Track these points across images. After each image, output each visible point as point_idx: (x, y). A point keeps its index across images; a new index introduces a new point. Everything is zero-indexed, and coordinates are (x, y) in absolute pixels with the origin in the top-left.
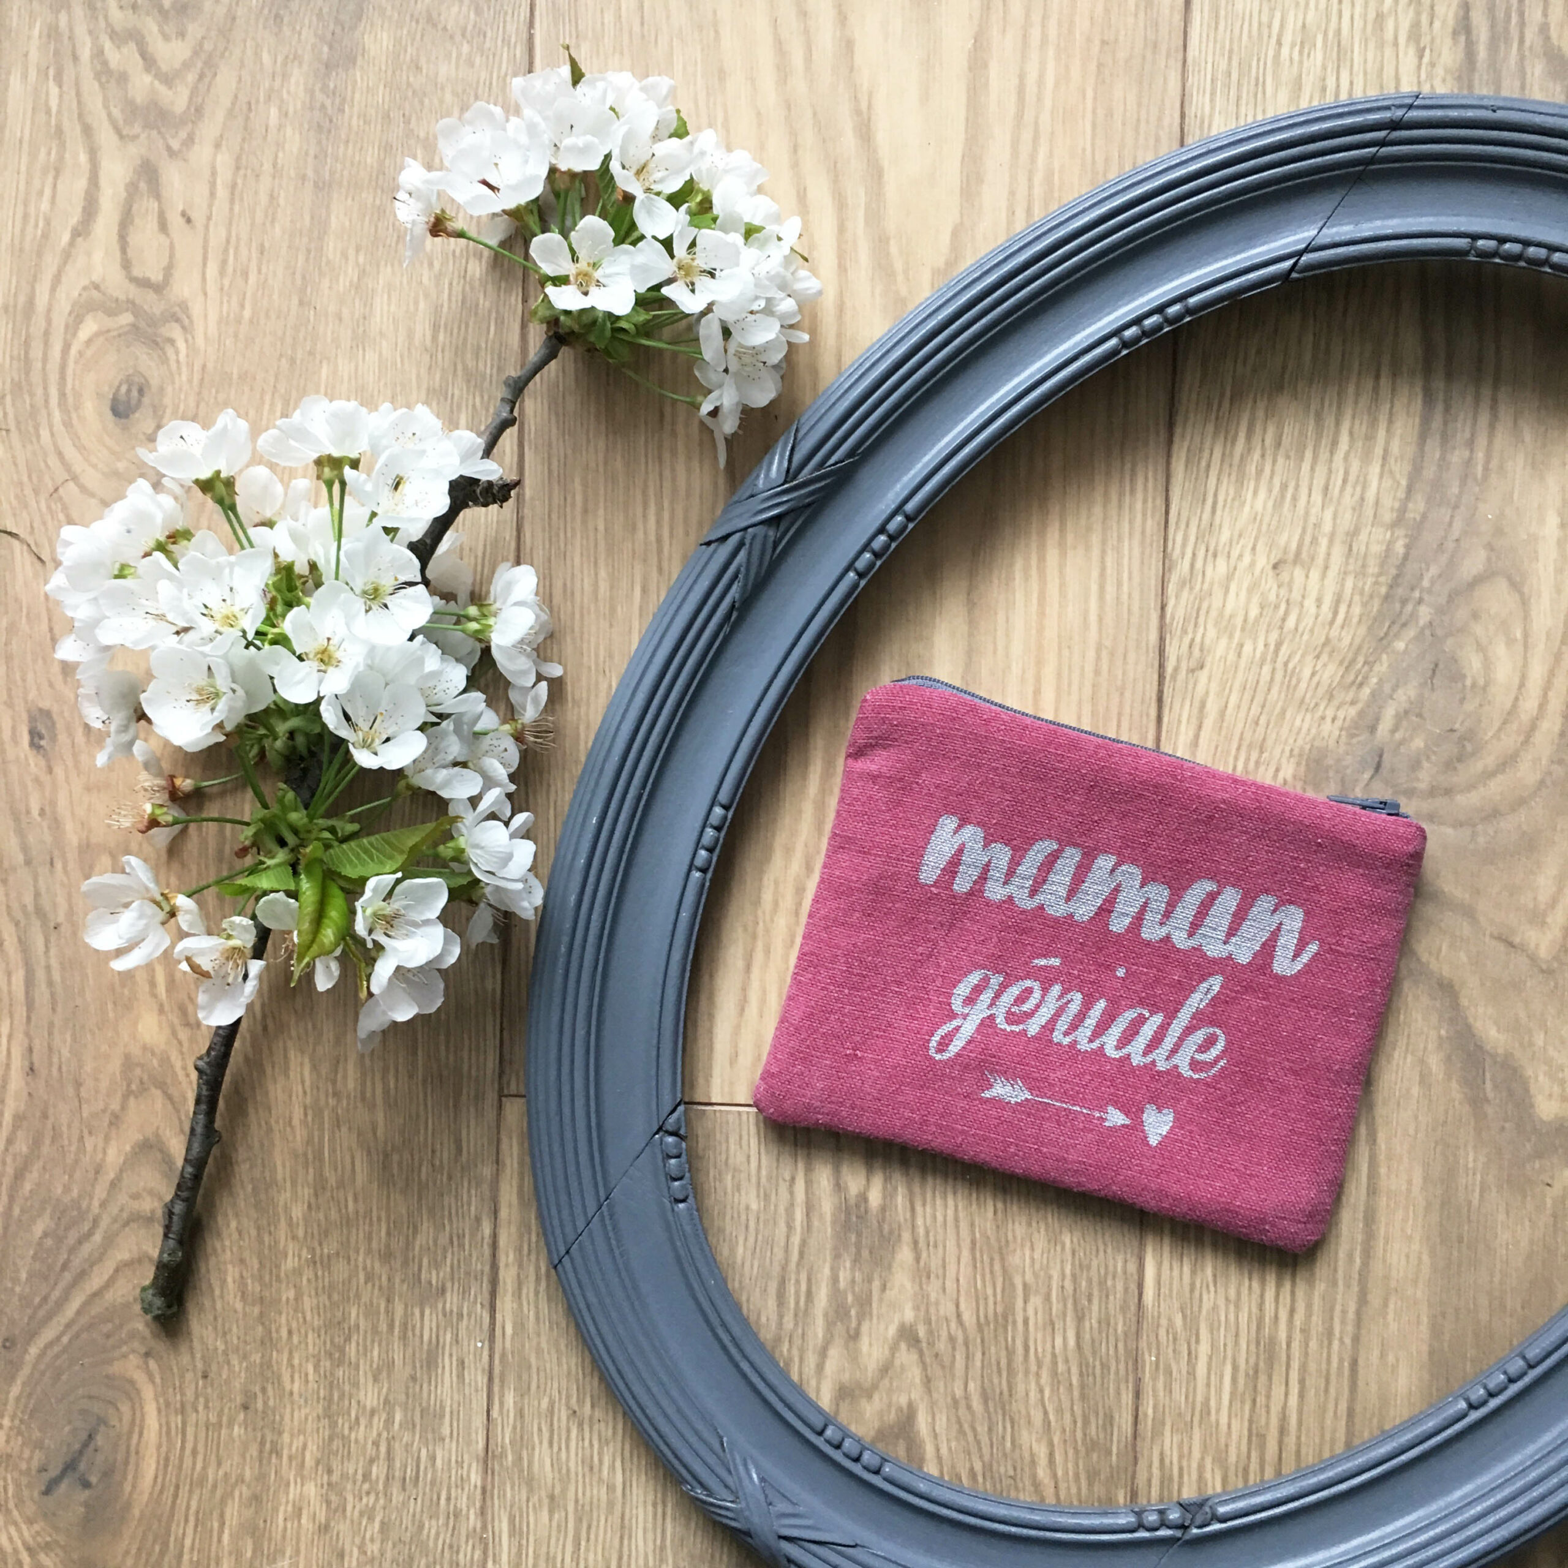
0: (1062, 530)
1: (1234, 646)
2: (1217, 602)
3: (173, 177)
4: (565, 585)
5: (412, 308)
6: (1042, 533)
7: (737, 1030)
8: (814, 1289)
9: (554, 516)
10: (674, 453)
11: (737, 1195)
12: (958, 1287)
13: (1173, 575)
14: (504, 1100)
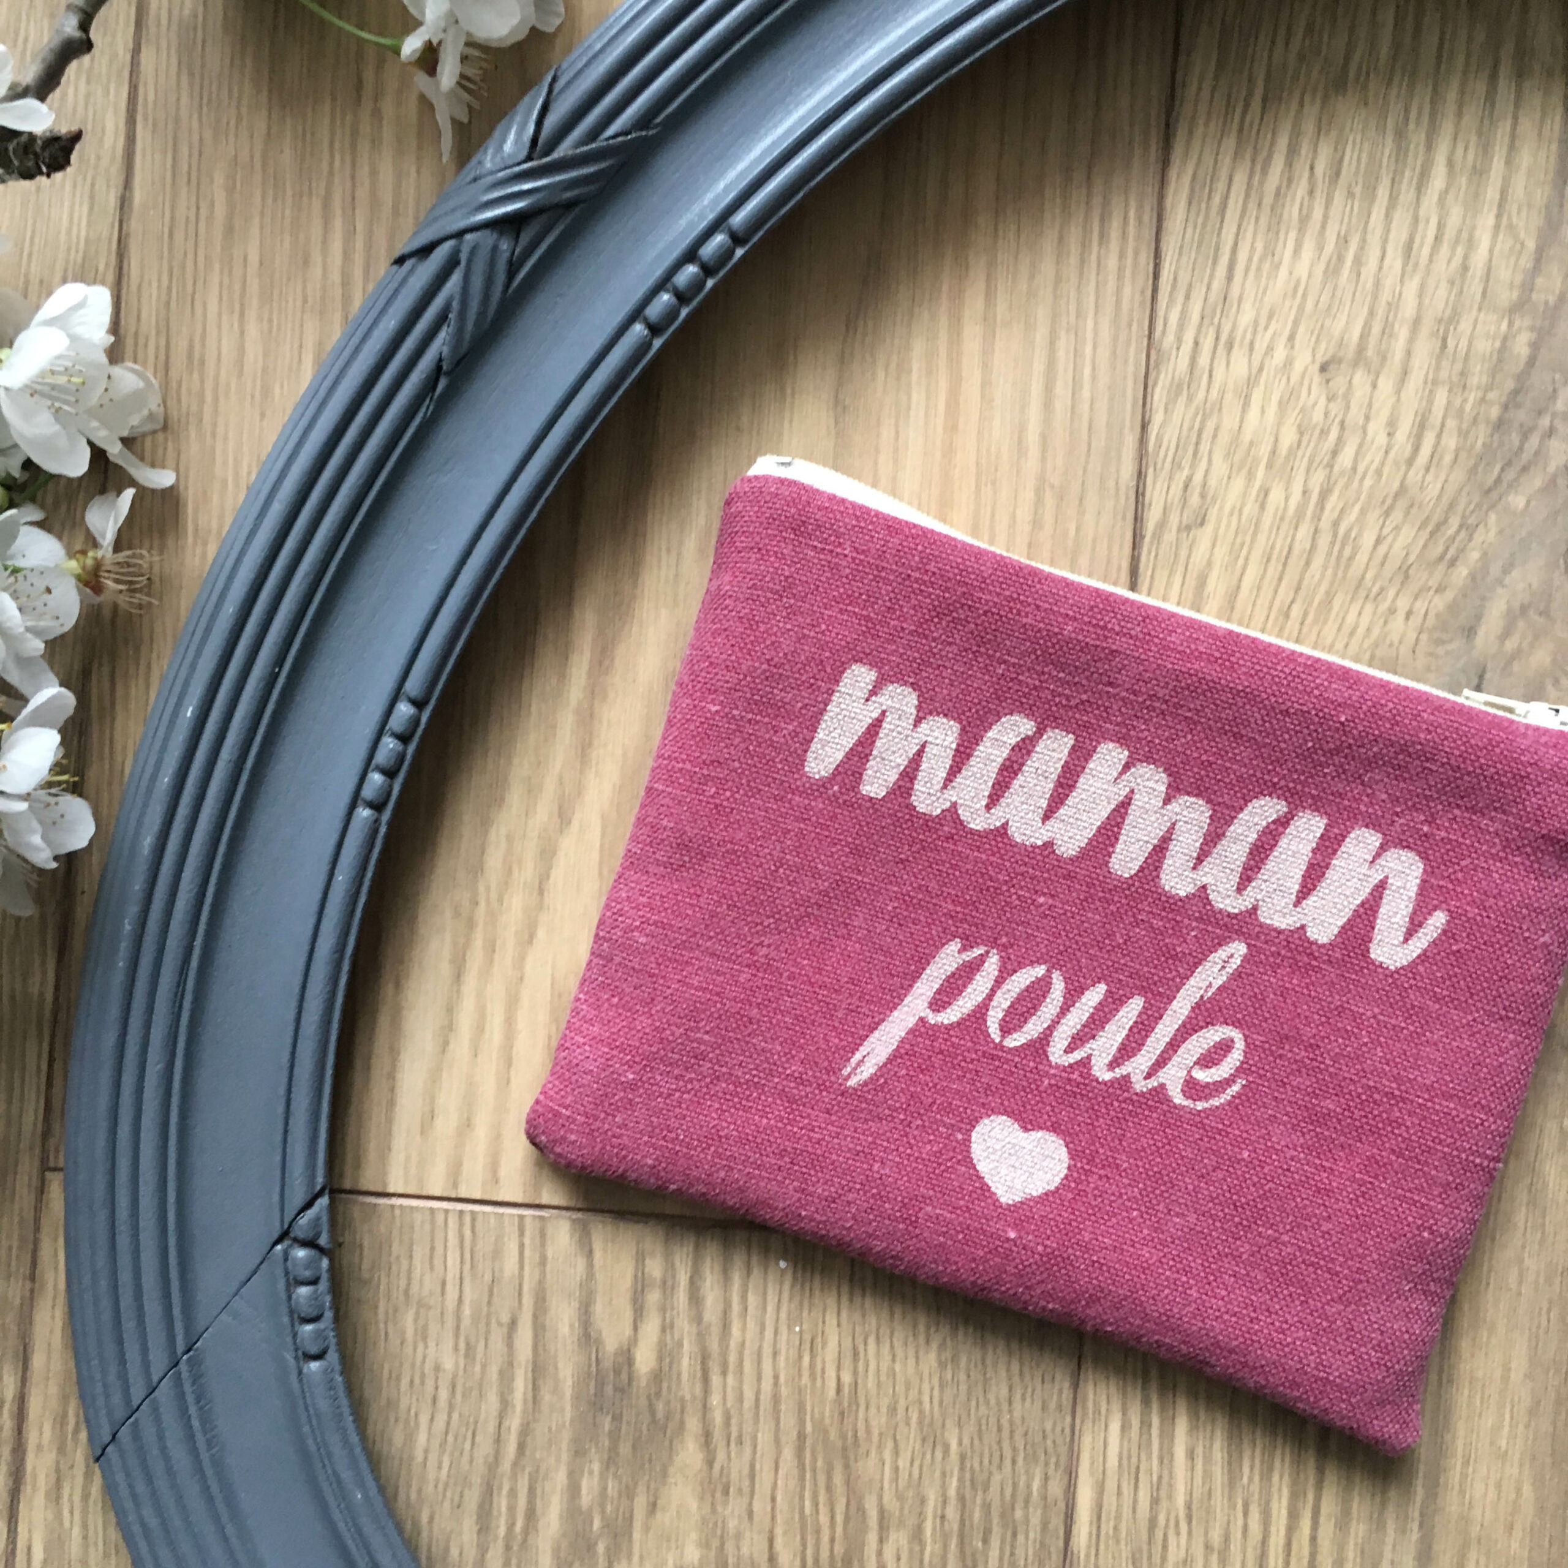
0: (990, 295)
1: (1254, 492)
2: (1229, 421)
4: (191, 347)
6: (957, 299)
7: (435, 1076)
8: (539, 1504)
9: (179, 236)
10: (376, 143)
11: (421, 1346)
12: (773, 1509)
13: (1162, 376)
14: (49, 1175)
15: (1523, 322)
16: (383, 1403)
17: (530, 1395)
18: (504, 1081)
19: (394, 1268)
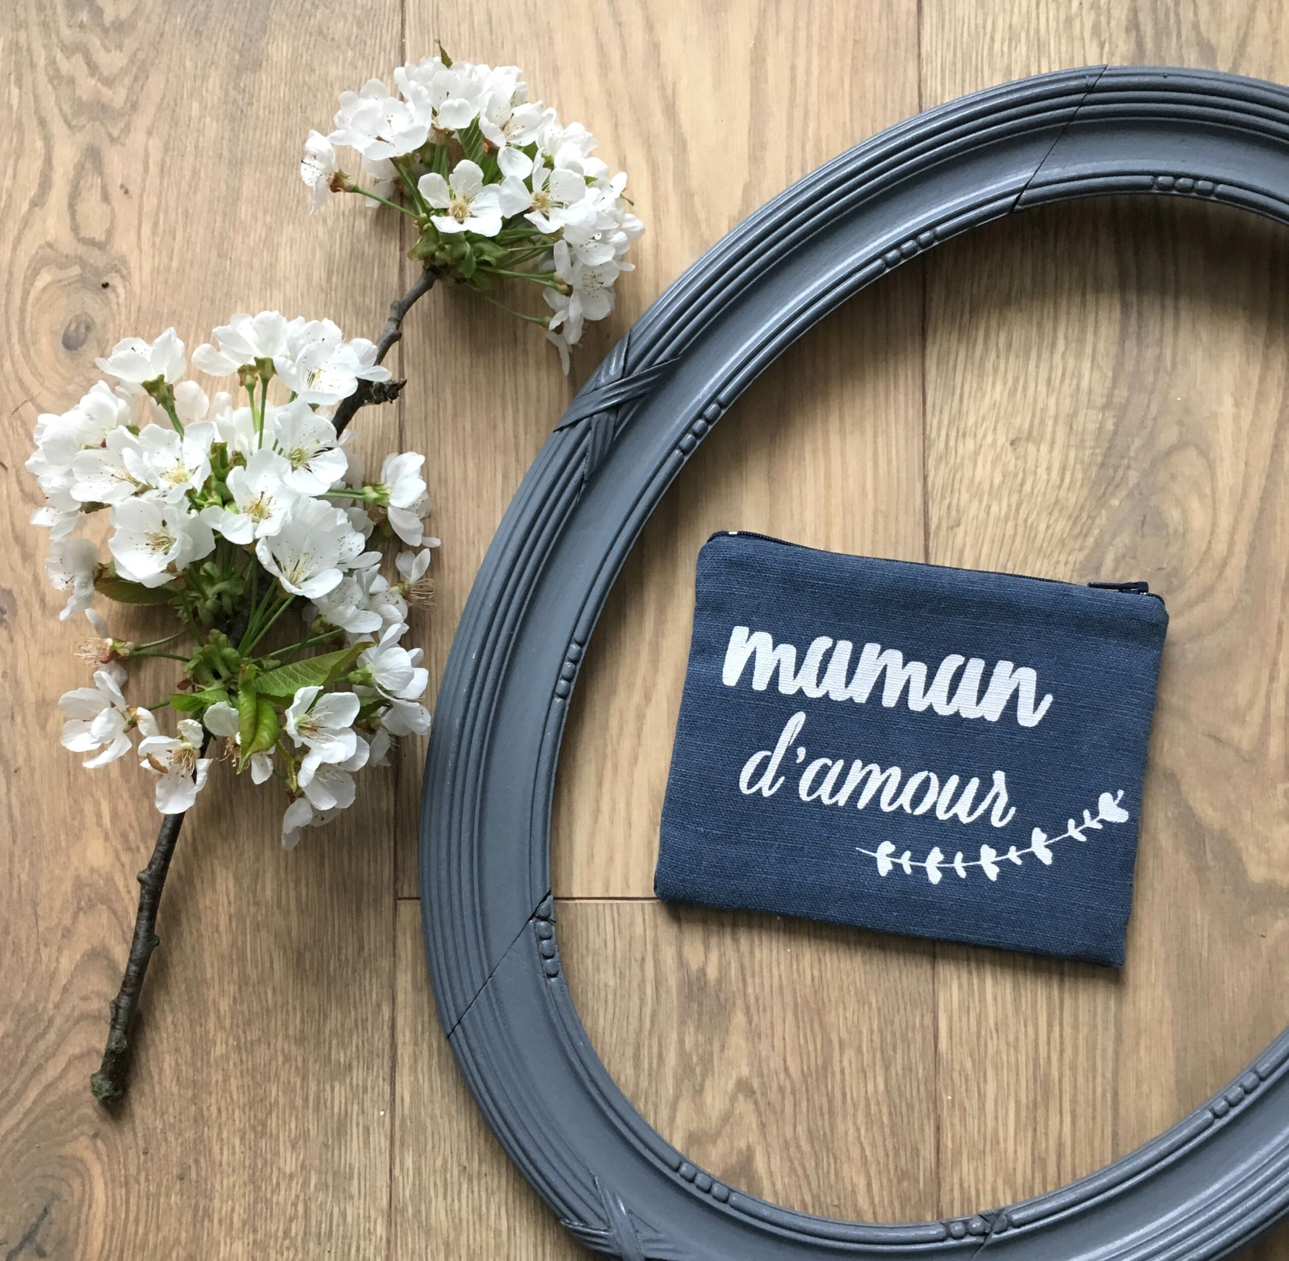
0: (842, 418)
1: (983, 507)
2: (968, 473)
3: (114, 159)
4: (440, 474)
5: (310, 257)
6: (826, 422)
7: (592, 836)
8: (664, 1052)
9: (430, 421)
10: (526, 365)
11: (597, 974)
12: (785, 1044)
13: (932, 452)
14: (399, 902)
15: (1110, 414)
16: (580, 1003)
17: (655, 995)
18: (628, 837)
19: (580, 935)
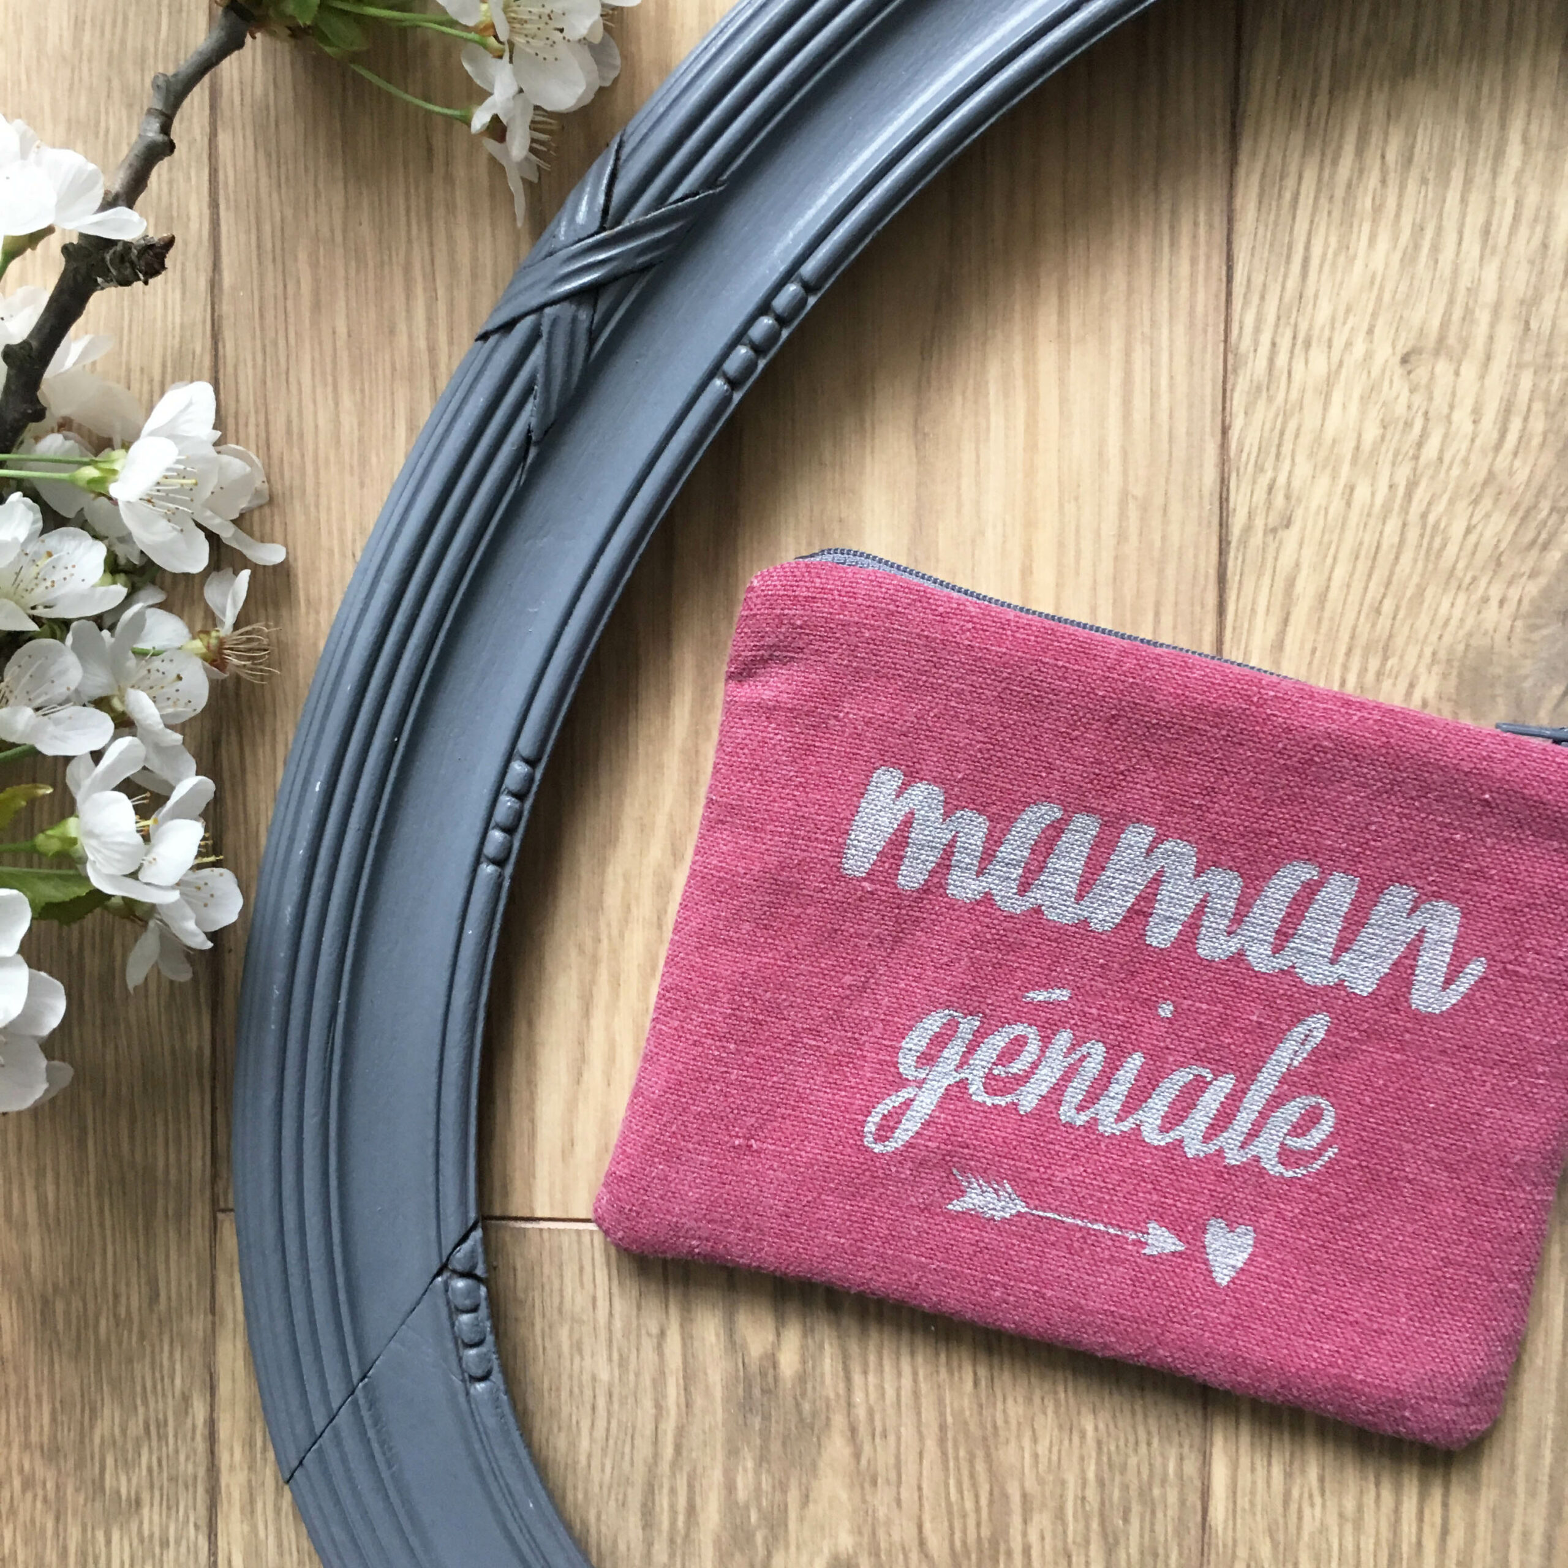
0: (1062, 311)
1: (1339, 489)
2: (1311, 419)
4: (289, 422)
6: (1031, 321)
7: (572, 1106)
8: (698, 1500)
9: (269, 315)
10: (451, 208)
11: (577, 1359)
12: (920, 1498)
13: (1240, 380)
14: (220, 1216)
16: (546, 1412)
17: (682, 1400)
19: (547, 1288)
